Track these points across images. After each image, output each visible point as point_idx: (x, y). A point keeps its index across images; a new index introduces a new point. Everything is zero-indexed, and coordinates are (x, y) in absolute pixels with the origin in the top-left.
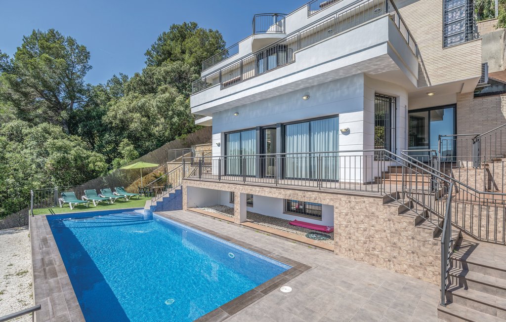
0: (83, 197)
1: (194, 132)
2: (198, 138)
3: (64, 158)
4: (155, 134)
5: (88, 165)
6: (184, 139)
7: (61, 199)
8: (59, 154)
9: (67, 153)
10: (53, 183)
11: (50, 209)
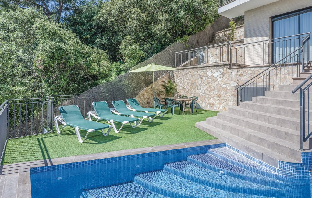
0: (90, 113)
1: (195, 33)
2: (198, 42)
3: (59, 49)
4: (155, 34)
5: (90, 65)
6: (186, 42)
7: (58, 118)
8: (52, 43)
9: (64, 42)
10: (44, 91)
11: (39, 137)
